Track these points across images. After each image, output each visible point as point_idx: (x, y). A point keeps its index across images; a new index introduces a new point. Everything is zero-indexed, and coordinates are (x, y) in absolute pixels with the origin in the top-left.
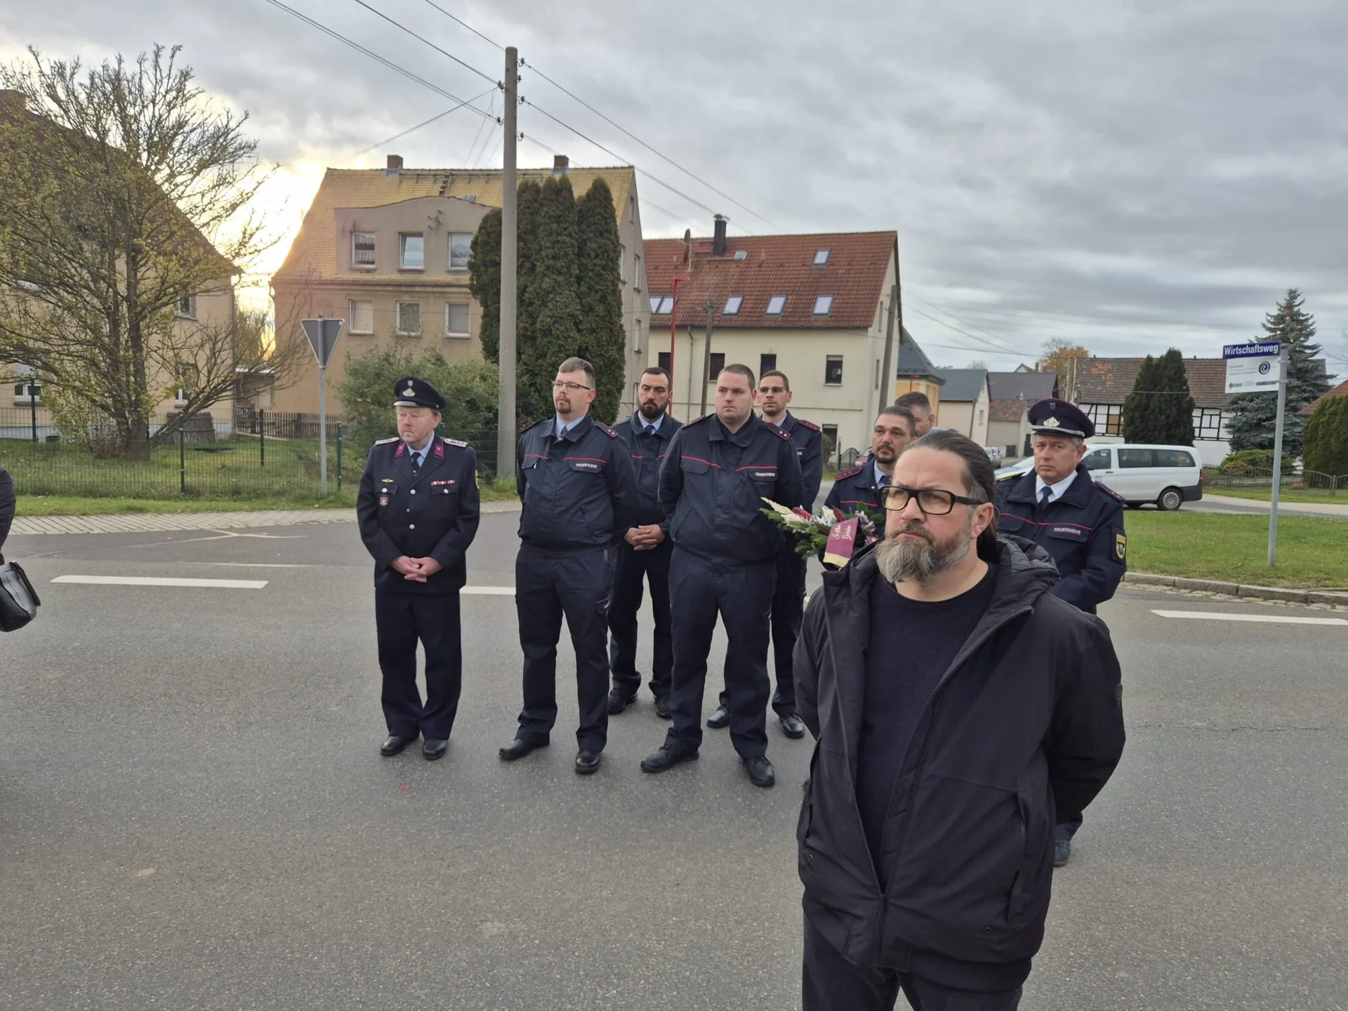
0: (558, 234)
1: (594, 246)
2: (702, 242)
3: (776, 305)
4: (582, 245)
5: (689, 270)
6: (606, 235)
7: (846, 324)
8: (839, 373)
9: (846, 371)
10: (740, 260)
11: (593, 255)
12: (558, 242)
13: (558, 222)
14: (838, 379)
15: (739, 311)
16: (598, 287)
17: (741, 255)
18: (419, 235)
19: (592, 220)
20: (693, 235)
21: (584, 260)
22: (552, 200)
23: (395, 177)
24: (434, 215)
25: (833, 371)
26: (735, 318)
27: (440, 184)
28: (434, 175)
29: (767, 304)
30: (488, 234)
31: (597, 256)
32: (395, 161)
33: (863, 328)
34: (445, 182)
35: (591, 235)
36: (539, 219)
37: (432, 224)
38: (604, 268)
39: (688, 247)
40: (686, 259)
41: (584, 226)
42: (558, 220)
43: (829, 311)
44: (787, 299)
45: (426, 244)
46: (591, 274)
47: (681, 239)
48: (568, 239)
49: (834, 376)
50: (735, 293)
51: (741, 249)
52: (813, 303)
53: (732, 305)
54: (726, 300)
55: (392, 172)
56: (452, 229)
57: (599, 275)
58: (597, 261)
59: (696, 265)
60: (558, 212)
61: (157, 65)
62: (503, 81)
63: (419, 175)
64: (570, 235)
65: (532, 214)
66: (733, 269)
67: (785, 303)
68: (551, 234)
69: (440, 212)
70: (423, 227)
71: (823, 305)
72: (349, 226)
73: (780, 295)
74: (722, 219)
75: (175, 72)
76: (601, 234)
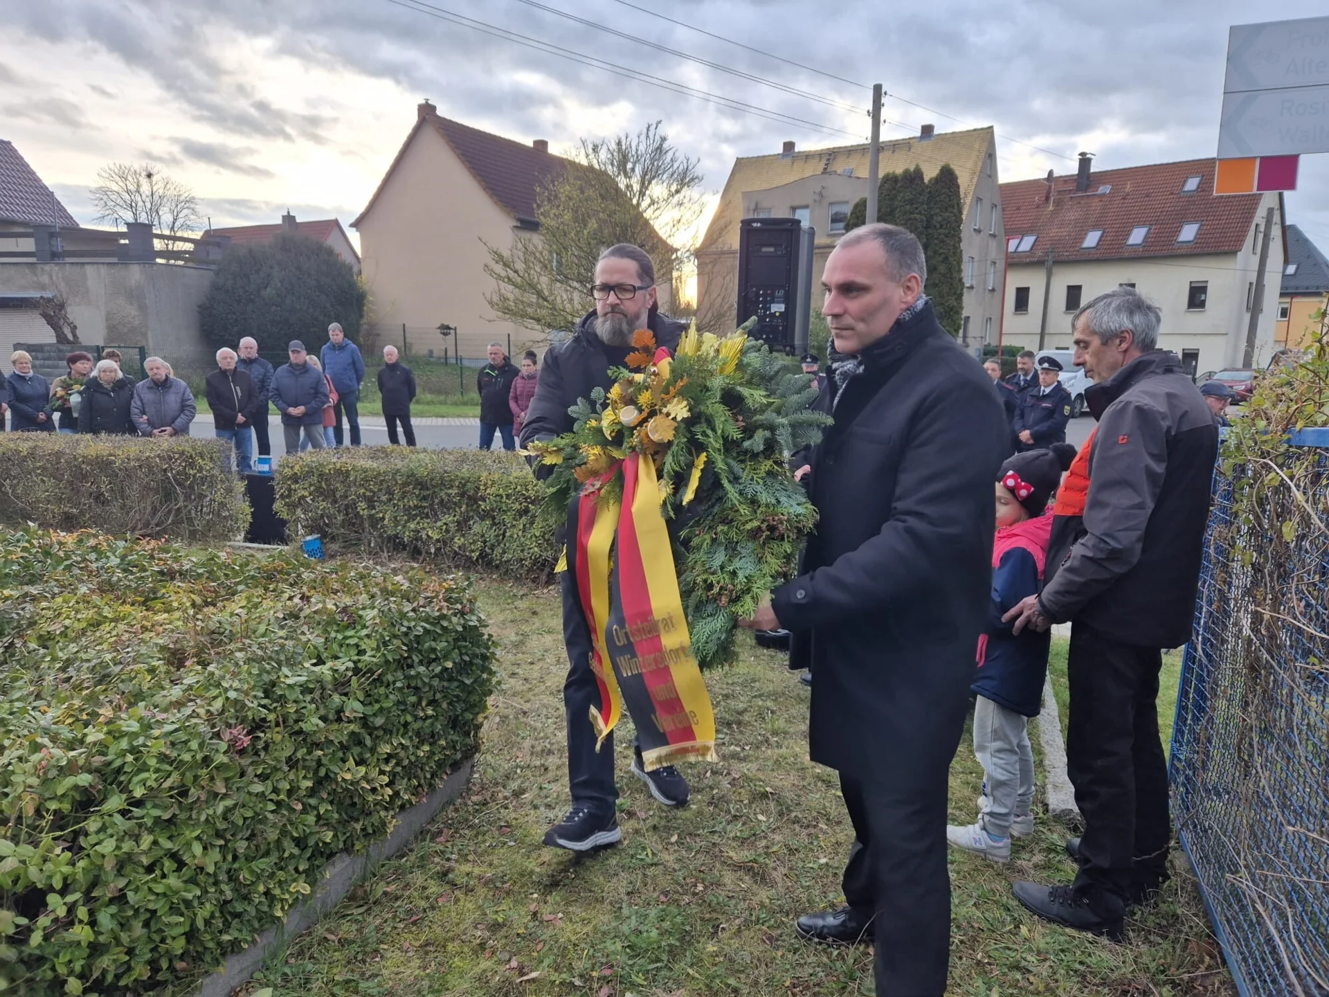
0: (911, 213)
1: (940, 219)
2: (1066, 179)
3: (1137, 236)
4: (930, 218)
5: (1051, 208)
6: (950, 209)
7: (1212, 250)
8: (1203, 298)
9: (1211, 297)
10: (1104, 195)
11: (938, 226)
12: (910, 219)
13: (912, 204)
14: (1202, 304)
15: (1098, 244)
16: (941, 251)
17: (1105, 189)
18: (806, 207)
19: (938, 199)
20: (1056, 174)
21: (930, 231)
22: (907, 188)
23: (788, 160)
24: (818, 191)
25: (1197, 297)
26: (1093, 251)
27: (824, 161)
28: (820, 155)
29: (1128, 235)
30: (858, 218)
31: (941, 226)
32: (789, 146)
33: (1232, 253)
34: (828, 160)
35: (937, 211)
36: (896, 203)
37: (817, 198)
38: (946, 236)
39: (1050, 187)
40: (1047, 198)
41: (932, 204)
42: (911, 202)
43: (1195, 238)
44: (1150, 229)
45: (812, 213)
46: (936, 241)
47: (1044, 179)
48: (918, 216)
49: (1197, 302)
50: (1095, 227)
51: (1105, 184)
52: (1178, 231)
53: (1092, 239)
54: (1086, 234)
55: (787, 155)
56: (832, 200)
57: (943, 241)
58: (942, 231)
59: (1058, 203)
60: (912, 196)
61: (648, 136)
62: (871, 109)
63: (808, 156)
64: (920, 213)
65: (891, 200)
66: (1096, 204)
67: (1148, 232)
68: (905, 213)
69: (823, 188)
70: (809, 201)
71: (1188, 233)
72: (752, 206)
73: (1143, 225)
74: (1088, 156)
75: (657, 138)
76: (946, 208)
